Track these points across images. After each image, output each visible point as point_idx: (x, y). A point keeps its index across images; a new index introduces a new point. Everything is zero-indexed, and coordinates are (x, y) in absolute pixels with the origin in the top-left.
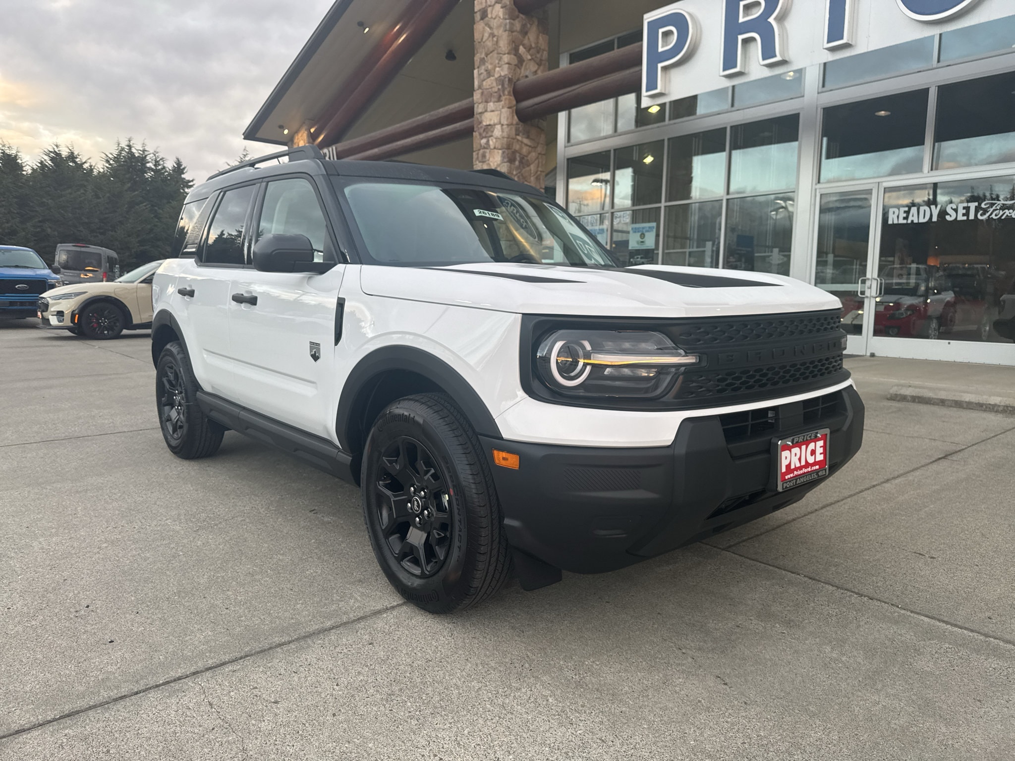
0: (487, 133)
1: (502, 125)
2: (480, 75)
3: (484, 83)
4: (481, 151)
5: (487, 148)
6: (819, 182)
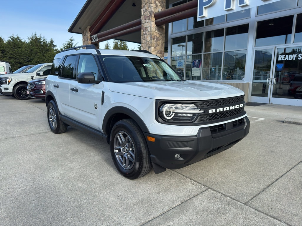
0: (146, 30)
1: (151, 27)
2: (143, 10)
3: (145, 13)
4: (144, 36)
6: (255, 46)
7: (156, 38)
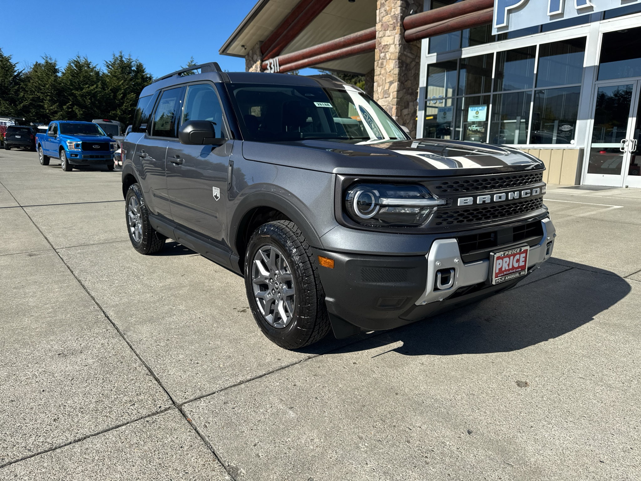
0: (385, 50)
1: (395, 45)
2: (380, 13)
3: (384, 18)
4: (381, 61)
5: (384, 59)
6: (597, 80)
7: (405, 66)
